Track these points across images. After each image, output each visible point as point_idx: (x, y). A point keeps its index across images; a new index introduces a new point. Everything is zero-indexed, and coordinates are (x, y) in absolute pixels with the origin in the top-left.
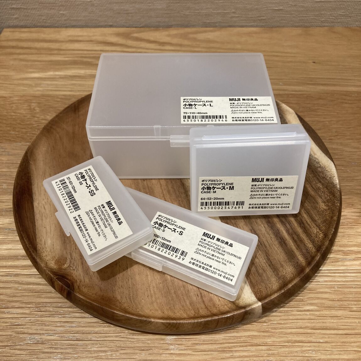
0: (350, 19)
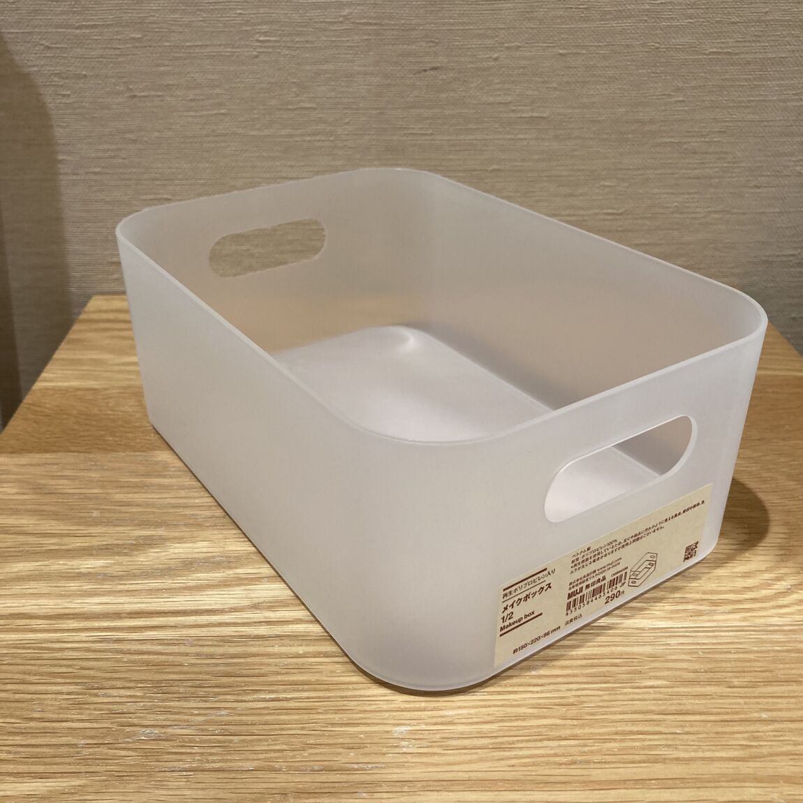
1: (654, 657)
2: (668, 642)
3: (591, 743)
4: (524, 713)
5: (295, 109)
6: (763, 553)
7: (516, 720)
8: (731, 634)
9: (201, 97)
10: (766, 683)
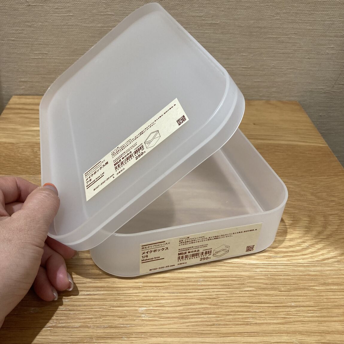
1: (250, 277)
2: (256, 270)
3: (221, 316)
4: (194, 302)
5: (104, 15)
6: (298, 230)
7: (191, 305)
8: (283, 267)
9: (61, 7)
10: (295, 290)
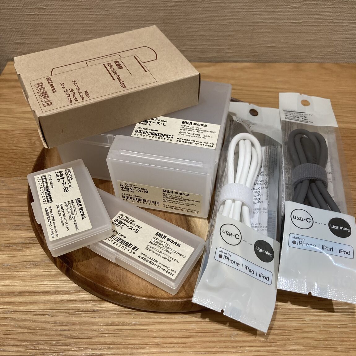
0: (339, 56)
